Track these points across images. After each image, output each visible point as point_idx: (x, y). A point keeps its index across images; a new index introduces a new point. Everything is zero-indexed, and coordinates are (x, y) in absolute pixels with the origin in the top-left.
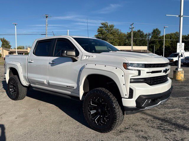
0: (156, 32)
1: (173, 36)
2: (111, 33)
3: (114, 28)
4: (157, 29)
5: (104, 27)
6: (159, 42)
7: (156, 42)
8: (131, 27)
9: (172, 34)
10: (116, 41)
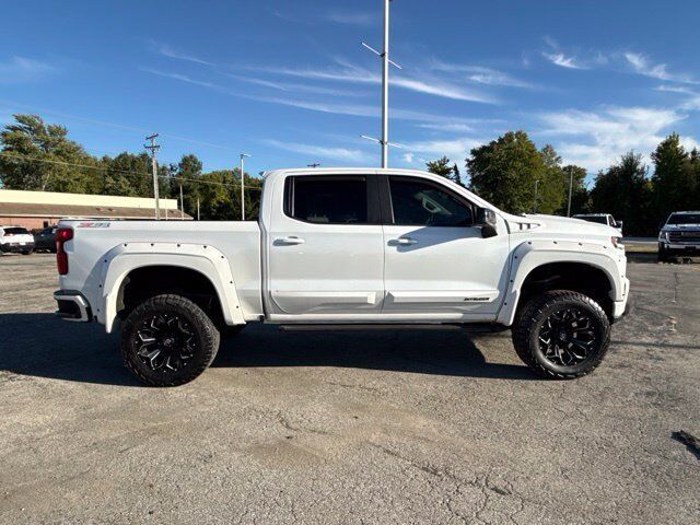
0: (190, 164)
1: (230, 178)
2: (58, 153)
3: (66, 137)
4: (191, 157)
5: (30, 129)
6: (200, 190)
7: (192, 190)
8: (149, 143)
9: (226, 173)
10: (78, 180)
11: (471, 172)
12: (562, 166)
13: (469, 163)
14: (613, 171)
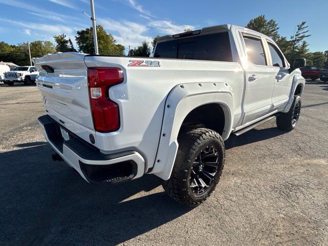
11: (79, 43)
12: (117, 44)
13: (77, 39)
14: (140, 48)
